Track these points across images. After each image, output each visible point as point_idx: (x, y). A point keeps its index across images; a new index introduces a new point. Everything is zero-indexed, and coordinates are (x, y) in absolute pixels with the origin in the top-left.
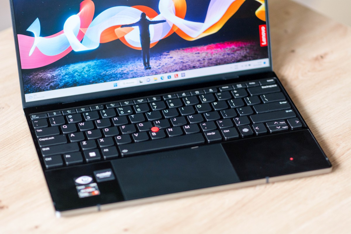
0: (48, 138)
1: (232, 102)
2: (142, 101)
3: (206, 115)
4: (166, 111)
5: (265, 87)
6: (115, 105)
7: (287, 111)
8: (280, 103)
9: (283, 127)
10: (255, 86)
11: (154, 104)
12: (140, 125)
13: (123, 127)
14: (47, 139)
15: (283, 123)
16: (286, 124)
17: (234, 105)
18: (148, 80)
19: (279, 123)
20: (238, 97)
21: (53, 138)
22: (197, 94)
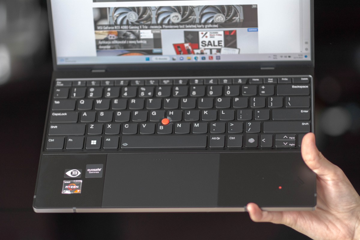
0: (61, 114)
1: (254, 101)
2: (168, 83)
3: (222, 112)
4: (185, 100)
5: (296, 87)
6: (140, 83)
7: (303, 124)
8: (302, 111)
9: (290, 144)
10: (286, 83)
11: (177, 88)
12: (153, 113)
13: (136, 113)
14: (59, 114)
15: (292, 139)
16: (295, 140)
17: (254, 105)
18: (182, 58)
19: (288, 138)
20: (263, 95)
21: (66, 114)
22: (225, 83)
